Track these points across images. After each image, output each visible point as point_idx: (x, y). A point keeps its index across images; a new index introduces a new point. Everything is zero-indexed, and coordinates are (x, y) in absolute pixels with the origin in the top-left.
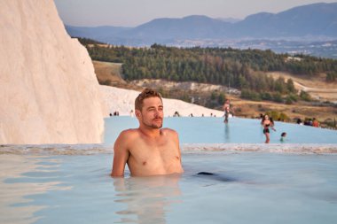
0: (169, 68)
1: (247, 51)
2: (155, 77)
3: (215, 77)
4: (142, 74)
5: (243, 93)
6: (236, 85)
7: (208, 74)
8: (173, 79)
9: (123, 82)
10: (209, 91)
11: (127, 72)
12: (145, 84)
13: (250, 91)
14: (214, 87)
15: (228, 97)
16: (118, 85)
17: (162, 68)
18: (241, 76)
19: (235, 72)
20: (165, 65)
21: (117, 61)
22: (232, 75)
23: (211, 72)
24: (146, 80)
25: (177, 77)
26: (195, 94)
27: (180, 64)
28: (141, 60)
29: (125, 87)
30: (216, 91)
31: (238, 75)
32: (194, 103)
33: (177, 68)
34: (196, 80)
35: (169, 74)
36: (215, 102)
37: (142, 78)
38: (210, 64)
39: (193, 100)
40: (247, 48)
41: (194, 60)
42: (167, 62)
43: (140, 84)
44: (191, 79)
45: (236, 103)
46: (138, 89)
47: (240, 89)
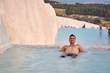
0: (81, 11)
1: (107, 5)
2: (77, 14)
3: (97, 14)
4: (72, 13)
5: (106, 19)
6: (104, 16)
7: (94, 13)
8: (83, 15)
9: (66, 15)
10: (94, 18)
11: (68, 12)
12: (73, 16)
13: (108, 18)
14: (96, 17)
15: (101, 20)
16: (64, 17)
17: (79, 10)
18: (105, 13)
19: (103, 12)
20: (80, 10)
21: (64, 9)
22: (102, 13)
23: (95, 12)
24: (74, 15)
25: (84, 13)
26: (90, 19)
27: (85, 9)
28: (72, 8)
29: (67, 17)
30: (97, 18)
31: (104, 13)
32: (90, 22)
33: (84, 11)
34: (90, 15)
35: (81, 13)
36: (96, 22)
37: (72, 14)
38: (95, 9)
39: (89, 21)
40: (108, 4)
41: (90, 8)
42: (81, 9)
43: (72, 16)
44: (89, 14)
45: (104, 22)
46: (71, 18)
47: (105, 17)
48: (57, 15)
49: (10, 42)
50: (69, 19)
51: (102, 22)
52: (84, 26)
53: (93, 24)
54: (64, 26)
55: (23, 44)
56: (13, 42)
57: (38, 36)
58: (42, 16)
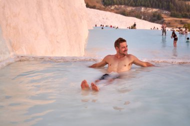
2: (121, 4)
3: (156, 4)
4: (114, 2)
5: (171, 13)
6: (168, 9)
7: (152, 2)
8: (131, 5)
9: (103, 6)
10: (152, 12)
11: (105, 1)
12: (116, 8)
13: (175, 12)
14: (155, 10)
15: (163, 16)
16: (100, 9)
18: (171, 4)
22: (165, 3)
24: (116, 6)
25: (134, 4)
26: (144, 14)
29: (104, 10)
30: (156, 12)
31: (169, 2)
32: (144, 19)
34: (144, 6)
35: (129, 2)
36: (155, 19)
37: (114, 5)
39: (143, 17)
43: (113, 8)
44: (142, 6)
45: (167, 19)
46: (111, 11)
47: (170, 11)
48: (88, 6)
49: (13, 51)
50: (108, 14)
51: (165, 19)
52: (135, 25)
53: (150, 23)
56: (17, 52)
57: (57, 42)
58: (62, 8)
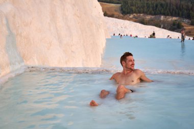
0: (148, 7)
2: (140, 13)
4: (132, 11)
5: (192, 22)
6: (188, 17)
7: (171, 10)
8: (151, 14)
9: (121, 15)
10: (172, 20)
11: (124, 9)
12: (134, 16)
14: (174, 18)
15: (183, 24)
16: (118, 17)
17: (144, 7)
19: (188, 9)
20: (146, 5)
21: (118, 3)
22: (185, 11)
23: (173, 10)
24: (134, 14)
25: (153, 12)
26: (164, 22)
27: (155, 5)
28: (132, 3)
29: (123, 18)
30: (176, 20)
31: (189, 11)
32: (163, 28)
33: (153, 7)
34: (164, 14)
35: (148, 11)
36: (175, 27)
37: (132, 13)
38: (173, 5)
39: (162, 26)
41: (163, 2)
42: (147, 4)
43: (131, 16)
44: (161, 14)
45: (188, 28)
46: (130, 19)
47: (190, 19)
48: (105, 15)
49: (23, 61)
50: (127, 22)
51: (185, 28)
52: (154, 34)
53: (169, 31)
54: (117, 34)
55: (45, 66)
56: (28, 62)
57: (72, 51)
58: (78, 17)
